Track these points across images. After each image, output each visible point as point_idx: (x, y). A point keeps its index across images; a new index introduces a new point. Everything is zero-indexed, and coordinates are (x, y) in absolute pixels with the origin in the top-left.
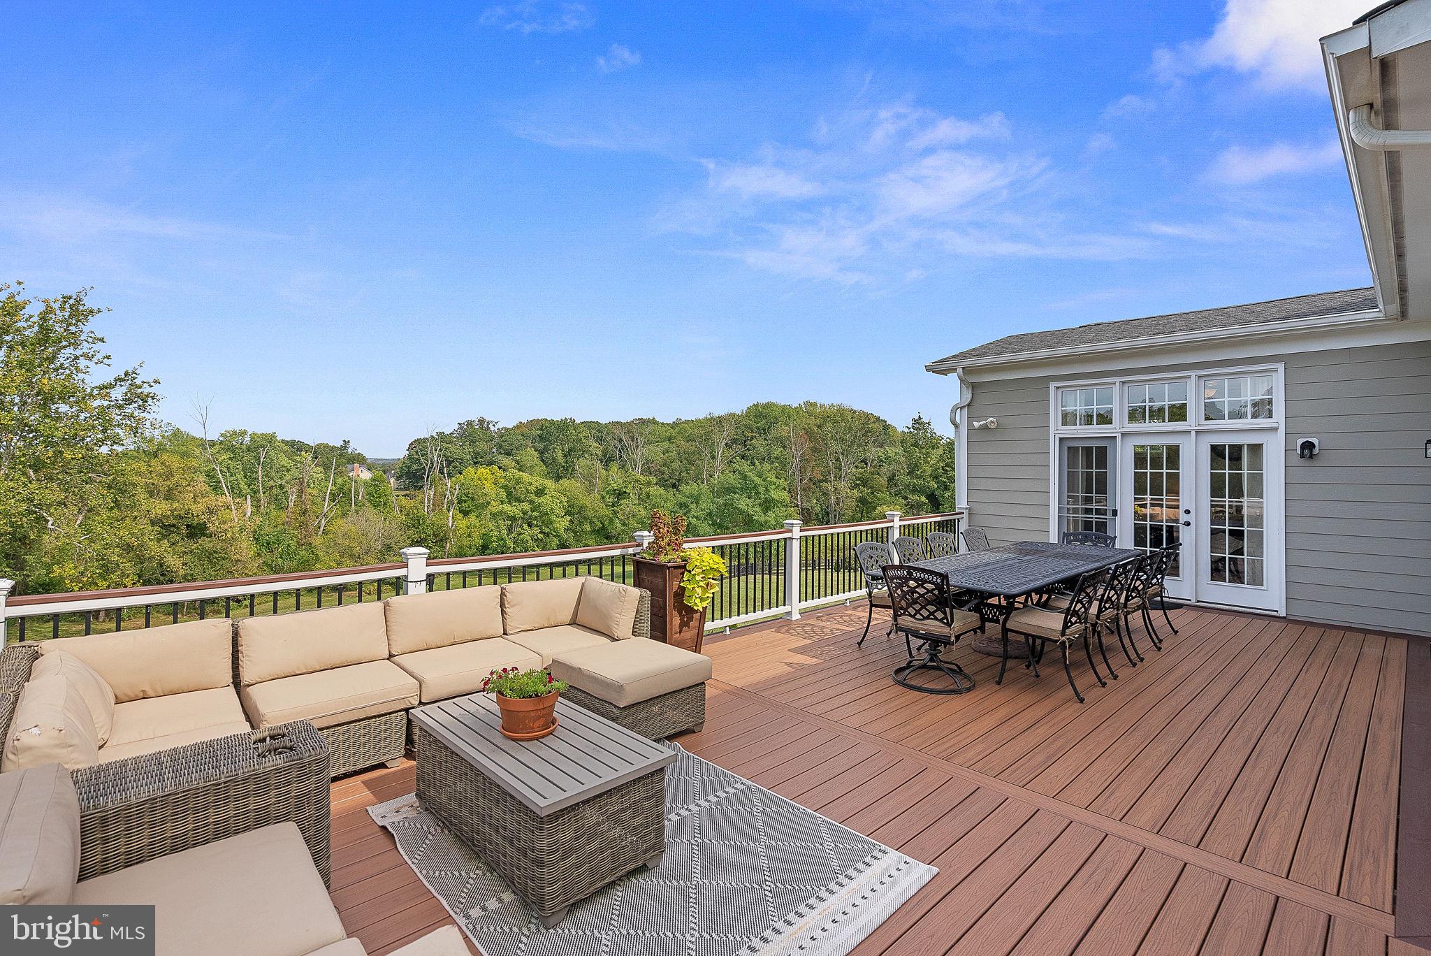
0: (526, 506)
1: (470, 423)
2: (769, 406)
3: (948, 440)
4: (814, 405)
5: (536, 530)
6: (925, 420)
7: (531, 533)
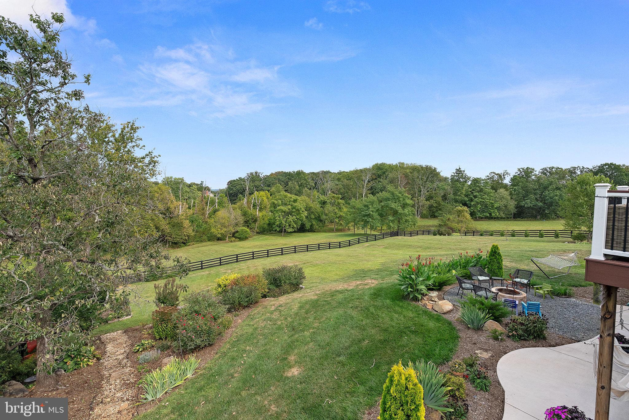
0: (290, 207)
1: (252, 174)
2: (383, 164)
3: (473, 179)
4: (403, 164)
5: (294, 217)
6: (462, 170)
7: (292, 218)
